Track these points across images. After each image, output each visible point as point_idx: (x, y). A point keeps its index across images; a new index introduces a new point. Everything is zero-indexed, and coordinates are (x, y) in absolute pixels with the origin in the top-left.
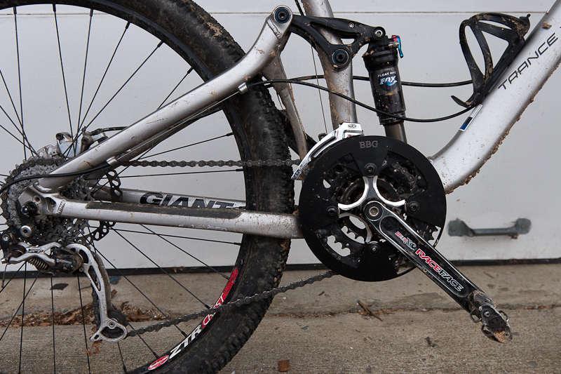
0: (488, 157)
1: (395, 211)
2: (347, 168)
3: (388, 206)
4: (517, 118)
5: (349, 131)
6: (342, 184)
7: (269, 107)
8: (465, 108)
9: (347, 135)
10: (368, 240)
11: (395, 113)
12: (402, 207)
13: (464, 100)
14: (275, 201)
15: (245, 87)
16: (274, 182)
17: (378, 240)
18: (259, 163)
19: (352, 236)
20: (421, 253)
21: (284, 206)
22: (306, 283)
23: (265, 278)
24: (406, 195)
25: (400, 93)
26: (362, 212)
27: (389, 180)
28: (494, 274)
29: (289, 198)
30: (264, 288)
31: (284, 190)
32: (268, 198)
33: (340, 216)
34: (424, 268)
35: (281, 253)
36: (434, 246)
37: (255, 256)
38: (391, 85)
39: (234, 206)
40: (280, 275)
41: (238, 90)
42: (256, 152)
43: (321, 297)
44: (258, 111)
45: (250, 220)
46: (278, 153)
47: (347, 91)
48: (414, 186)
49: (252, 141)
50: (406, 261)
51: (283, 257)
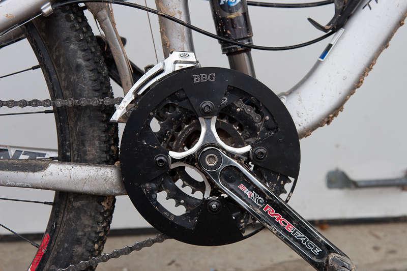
0: (351, 92)
1: (238, 158)
2: (180, 107)
3: (228, 153)
4: (385, 44)
5: (181, 62)
6: (174, 127)
7: (83, 33)
8: (324, 34)
9: (178, 67)
10: (207, 195)
11: (239, 39)
12: (247, 154)
13: (324, 23)
14: (93, 148)
15: (50, 8)
16: (91, 126)
17: (218, 194)
18: (70, 102)
19: (188, 190)
20: (269, 209)
21: (105, 155)
22: (131, 249)
23: (83, 245)
24: (252, 140)
25: (246, 15)
26: (197, 161)
27: (232, 121)
28: (381, 234)
29: (111, 145)
30: (82, 257)
31: (104, 135)
32: (84, 145)
33: (173, 166)
34: (273, 227)
35: (102, 214)
36: (287, 201)
37: (70, 218)
38: (234, 5)
39: (47, 156)
40: (102, 241)
41: (40, 11)
42: (67, 88)
43: (170, 267)
44: (68, 38)
45: (61, 173)
46: (96, 91)
47: (180, 13)
48: (261, 129)
49: (63, 75)
50: (253, 219)
51: (105, 219)
